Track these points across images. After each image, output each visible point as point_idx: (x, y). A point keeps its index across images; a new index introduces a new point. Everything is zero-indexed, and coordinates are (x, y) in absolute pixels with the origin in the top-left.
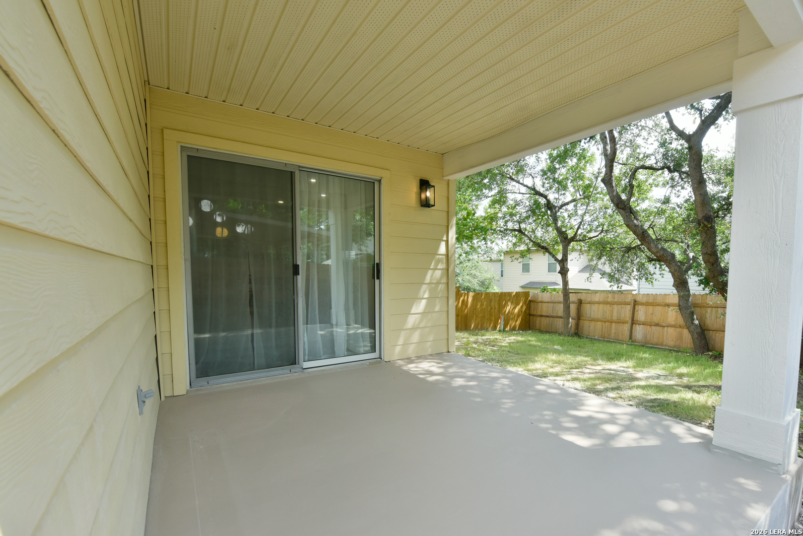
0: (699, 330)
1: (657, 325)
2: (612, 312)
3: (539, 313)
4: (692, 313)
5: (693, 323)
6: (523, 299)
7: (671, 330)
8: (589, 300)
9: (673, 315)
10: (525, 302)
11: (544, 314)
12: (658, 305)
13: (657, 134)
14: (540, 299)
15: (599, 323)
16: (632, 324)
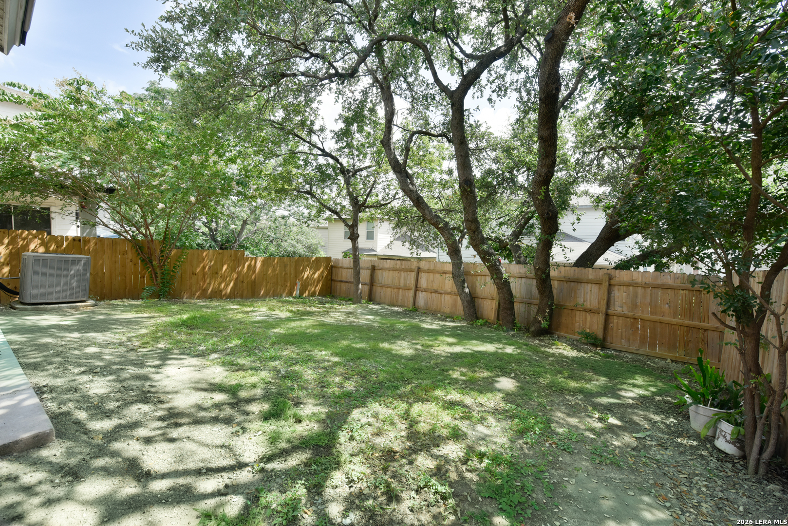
0: (469, 298)
1: (436, 292)
2: (400, 278)
3: (339, 279)
4: (464, 281)
5: (463, 292)
6: (324, 264)
7: (447, 297)
8: (381, 266)
9: (449, 284)
10: (326, 267)
11: (344, 279)
12: (438, 272)
13: (443, 107)
14: (340, 265)
15: (389, 290)
16: (416, 291)
